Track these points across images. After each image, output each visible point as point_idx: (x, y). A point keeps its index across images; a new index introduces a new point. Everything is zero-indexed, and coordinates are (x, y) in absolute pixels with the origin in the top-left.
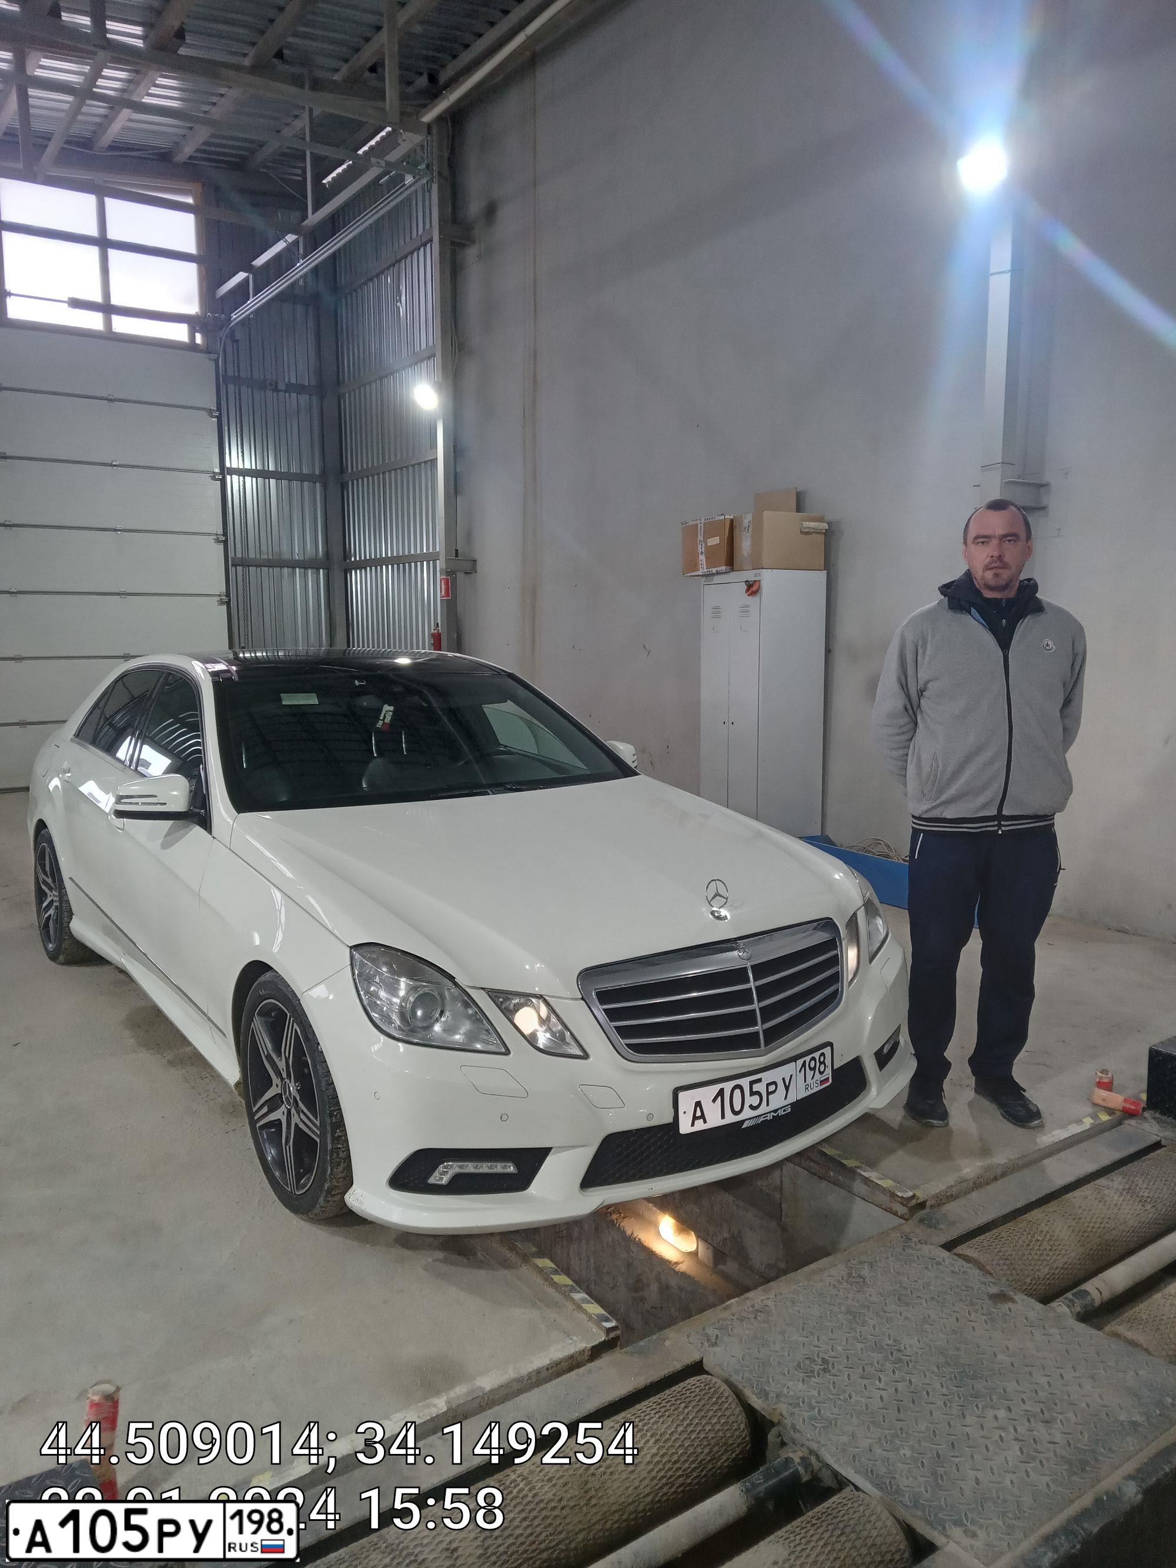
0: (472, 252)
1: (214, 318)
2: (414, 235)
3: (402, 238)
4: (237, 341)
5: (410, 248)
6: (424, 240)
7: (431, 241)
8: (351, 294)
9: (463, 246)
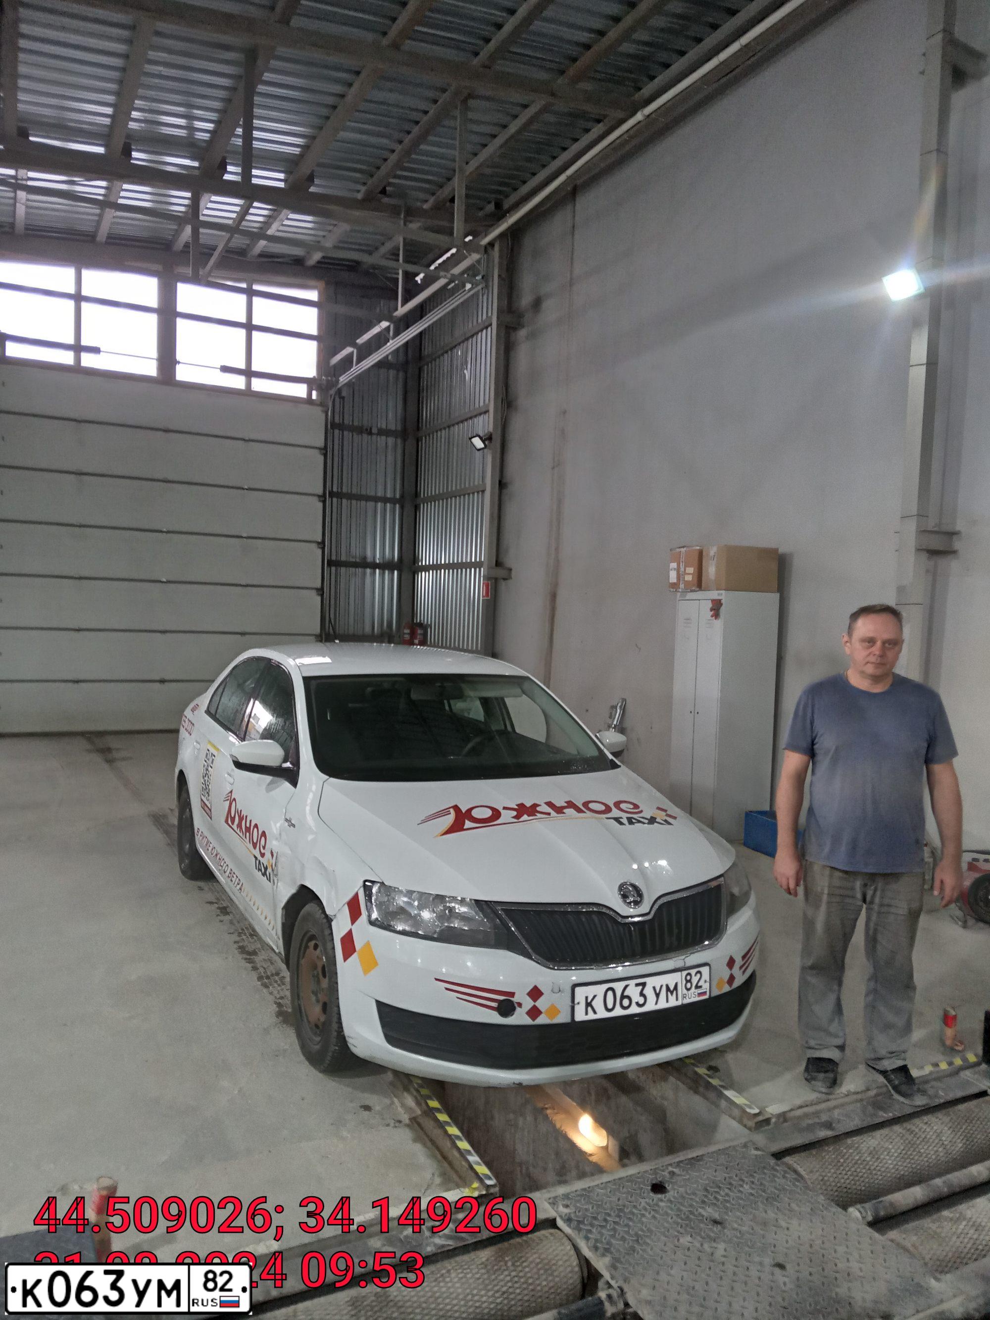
0: (522, 333)
1: (328, 381)
2: (480, 321)
3: (470, 321)
4: (343, 398)
5: (477, 330)
6: (487, 324)
7: (491, 325)
8: (431, 362)
9: (515, 329)
